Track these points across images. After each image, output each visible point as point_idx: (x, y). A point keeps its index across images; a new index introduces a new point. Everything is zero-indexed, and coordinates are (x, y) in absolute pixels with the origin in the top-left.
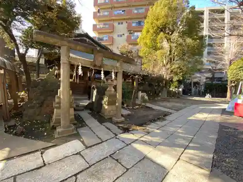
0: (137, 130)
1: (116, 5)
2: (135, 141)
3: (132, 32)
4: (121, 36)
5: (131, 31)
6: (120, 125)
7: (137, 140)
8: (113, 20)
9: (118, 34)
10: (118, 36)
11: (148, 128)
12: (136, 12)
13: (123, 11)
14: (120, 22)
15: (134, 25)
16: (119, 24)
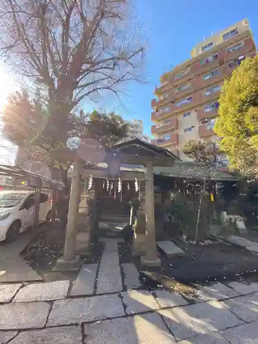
0: (172, 291)
1: (178, 96)
2: (147, 313)
3: (206, 120)
4: (190, 129)
5: (204, 120)
6: (147, 273)
7: (152, 311)
8: (176, 113)
9: (185, 128)
10: (185, 130)
11: (199, 293)
12: (208, 93)
13: (188, 100)
14: (187, 112)
15: (208, 110)
16: (185, 115)
